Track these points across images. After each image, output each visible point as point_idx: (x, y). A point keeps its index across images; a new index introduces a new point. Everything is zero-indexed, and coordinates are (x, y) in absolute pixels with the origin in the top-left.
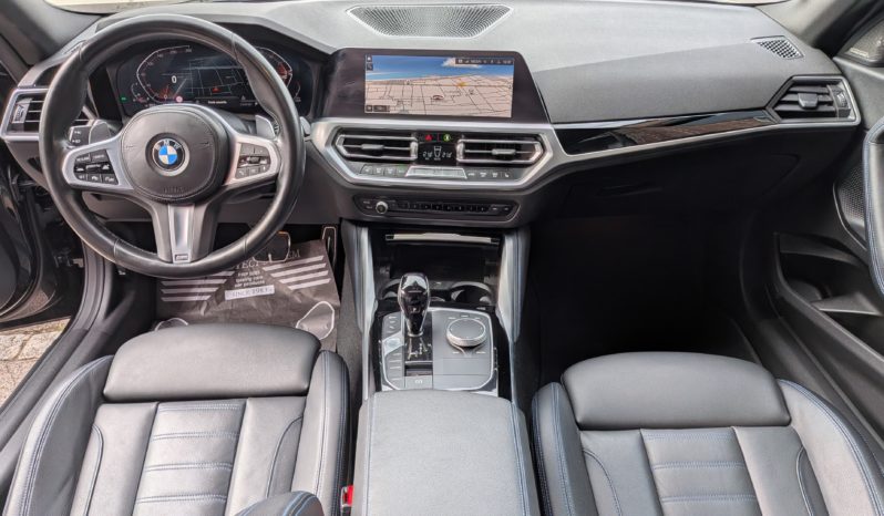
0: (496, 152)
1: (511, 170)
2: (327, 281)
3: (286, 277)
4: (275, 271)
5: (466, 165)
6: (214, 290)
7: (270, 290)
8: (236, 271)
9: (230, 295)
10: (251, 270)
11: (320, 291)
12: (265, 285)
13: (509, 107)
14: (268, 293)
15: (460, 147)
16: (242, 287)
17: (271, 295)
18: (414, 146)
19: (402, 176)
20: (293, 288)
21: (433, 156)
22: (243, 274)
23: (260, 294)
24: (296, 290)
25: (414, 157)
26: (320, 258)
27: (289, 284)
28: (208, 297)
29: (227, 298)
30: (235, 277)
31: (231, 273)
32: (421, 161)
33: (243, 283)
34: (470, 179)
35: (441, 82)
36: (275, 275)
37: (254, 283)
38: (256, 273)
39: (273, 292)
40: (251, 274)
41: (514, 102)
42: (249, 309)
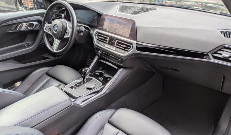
0: (122, 45)
5: (116, 47)
13: (129, 35)
15: (116, 42)
18: (108, 39)
19: (104, 46)
21: (111, 43)
25: (107, 42)
32: (109, 44)
35: (117, 25)
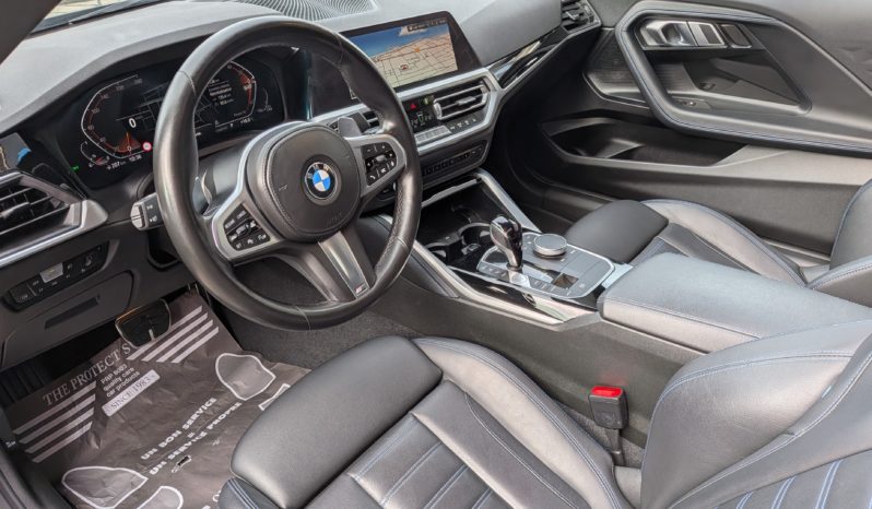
0: (461, 102)
1: (475, 113)
2: (216, 331)
3: (163, 353)
4: (147, 353)
5: (444, 122)
6: (90, 413)
7: (152, 377)
8: (98, 378)
9: (111, 409)
10: (114, 368)
11: (213, 347)
12: (141, 375)
13: (454, 61)
14: (153, 381)
15: (437, 106)
16: (117, 393)
17: (158, 381)
20: (178, 360)
21: (419, 123)
22: (107, 378)
23: (144, 387)
24: (183, 361)
26: (199, 310)
27: (171, 359)
28: (90, 424)
29: (109, 414)
30: (100, 386)
31: (93, 385)
33: (114, 387)
34: (454, 132)
35: (403, 51)
36: (147, 359)
37: (127, 381)
38: (121, 369)
39: (158, 377)
40: (116, 373)
41: (456, 56)
42: (148, 410)
